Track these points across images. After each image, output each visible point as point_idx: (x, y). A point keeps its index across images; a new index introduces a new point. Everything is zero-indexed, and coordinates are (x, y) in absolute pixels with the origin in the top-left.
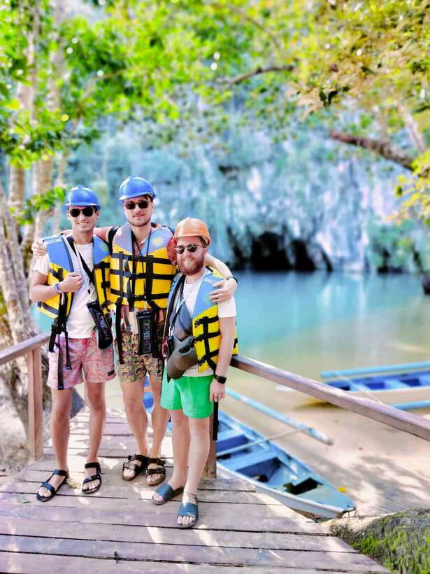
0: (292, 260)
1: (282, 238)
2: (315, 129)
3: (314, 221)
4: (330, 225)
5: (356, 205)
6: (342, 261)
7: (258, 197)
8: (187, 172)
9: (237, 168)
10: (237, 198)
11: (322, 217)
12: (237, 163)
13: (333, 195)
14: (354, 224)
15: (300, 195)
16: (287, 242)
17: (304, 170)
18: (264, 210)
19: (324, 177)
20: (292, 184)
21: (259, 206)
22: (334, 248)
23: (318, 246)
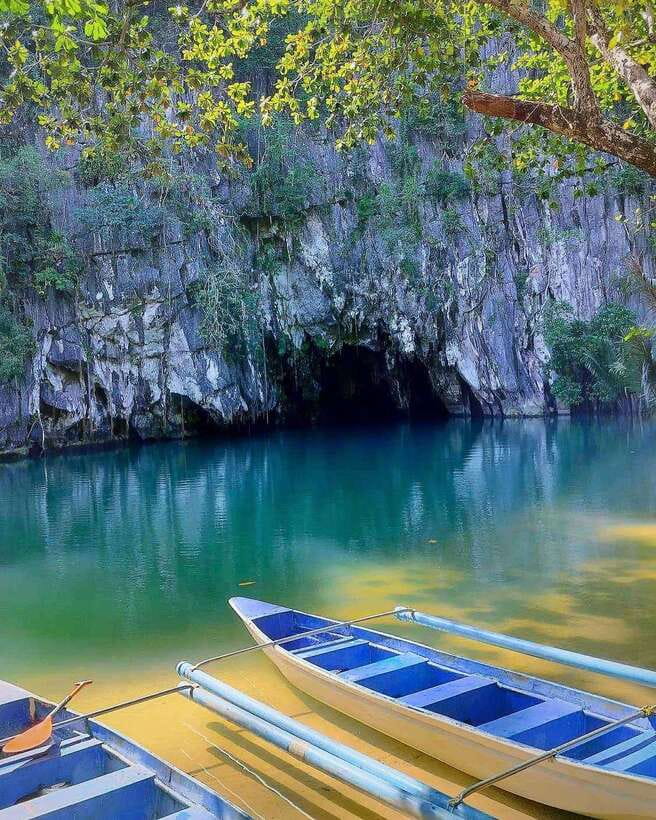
0: (403, 402)
1: (380, 356)
2: (428, 137)
3: (440, 319)
4: (472, 325)
5: (520, 284)
6: (501, 394)
7: (326, 275)
8: (176, 229)
9: (278, 219)
10: (282, 279)
11: (454, 310)
12: (279, 209)
13: (474, 267)
14: (519, 322)
15: (410, 268)
16: (391, 364)
17: (412, 219)
18: (339, 301)
19: (453, 232)
20: (391, 249)
21: (328, 294)
22: (483, 372)
23: (453, 370)
